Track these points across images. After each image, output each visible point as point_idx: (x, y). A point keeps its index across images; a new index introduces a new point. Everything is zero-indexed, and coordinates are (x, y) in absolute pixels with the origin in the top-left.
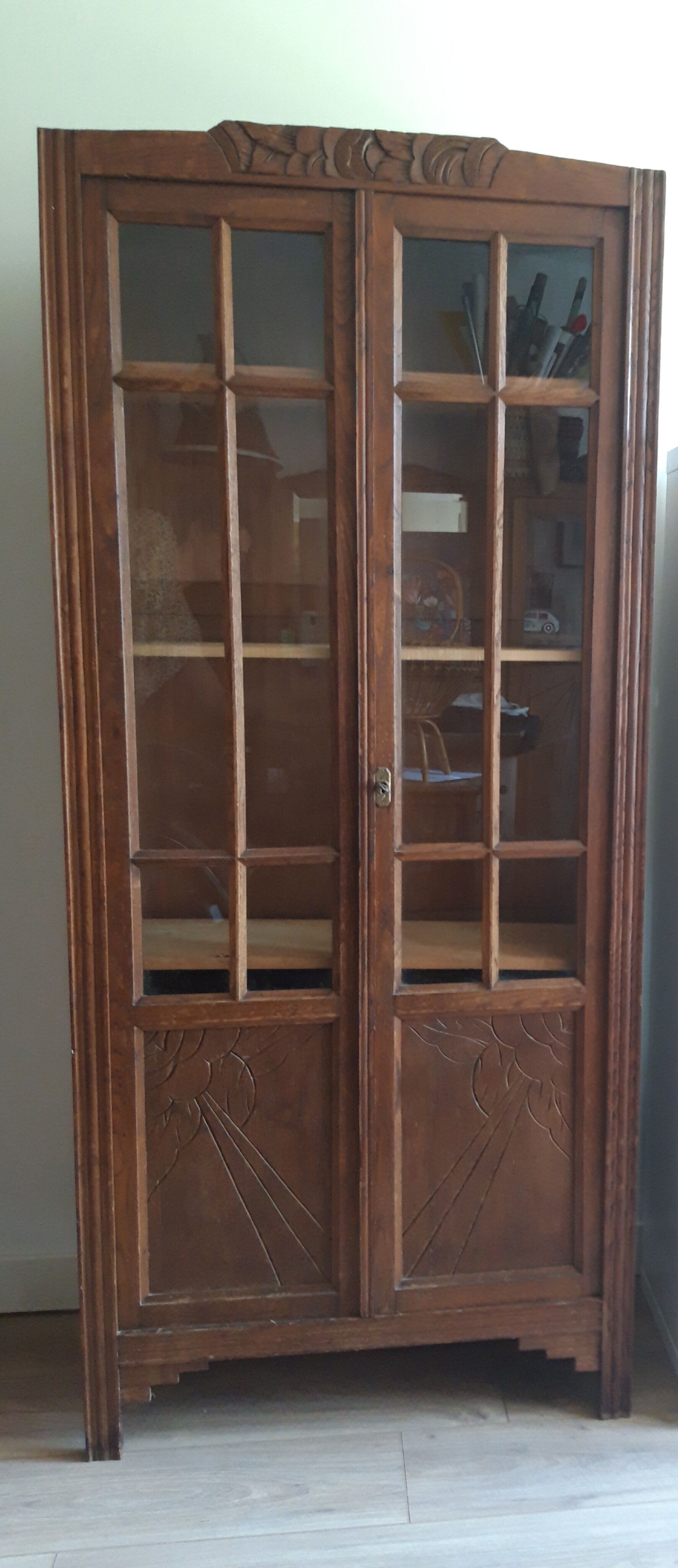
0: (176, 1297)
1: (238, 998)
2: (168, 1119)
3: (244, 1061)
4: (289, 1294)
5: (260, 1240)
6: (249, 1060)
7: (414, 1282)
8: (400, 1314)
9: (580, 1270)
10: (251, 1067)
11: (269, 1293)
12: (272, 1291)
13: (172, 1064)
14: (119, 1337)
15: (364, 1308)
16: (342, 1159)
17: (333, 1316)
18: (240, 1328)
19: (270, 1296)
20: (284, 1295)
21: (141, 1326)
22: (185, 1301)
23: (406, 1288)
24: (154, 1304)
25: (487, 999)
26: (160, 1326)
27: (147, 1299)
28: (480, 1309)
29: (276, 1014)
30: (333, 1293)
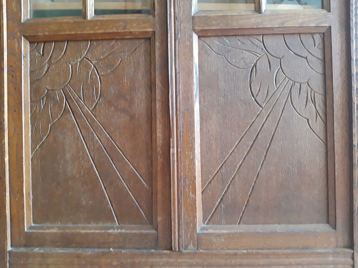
0: (49, 228)
1: (87, 17)
2: (44, 103)
3: (93, 64)
4: (123, 231)
5: (105, 191)
6: (96, 63)
7: (211, 228)
8: (201, 251)
9: (335, 227)
10: (97, 68)
11: (109, 229)
12: (113, 228)
13: (47, 66)
14: (10, 252)
15: (175, 244)
16: (159, 134)
17: (153, 249)
18: (89, 252)
19: (111, 231)
20: (119, 231)
21: (26, 246)
22: (55, 231)
23: (205, 232)
24: (34, 231)
25: (259, 20)
26: (37, 247)
27: (31, 228)
28: (260, 251)
29: (112, 29)
30: (154, 231)
